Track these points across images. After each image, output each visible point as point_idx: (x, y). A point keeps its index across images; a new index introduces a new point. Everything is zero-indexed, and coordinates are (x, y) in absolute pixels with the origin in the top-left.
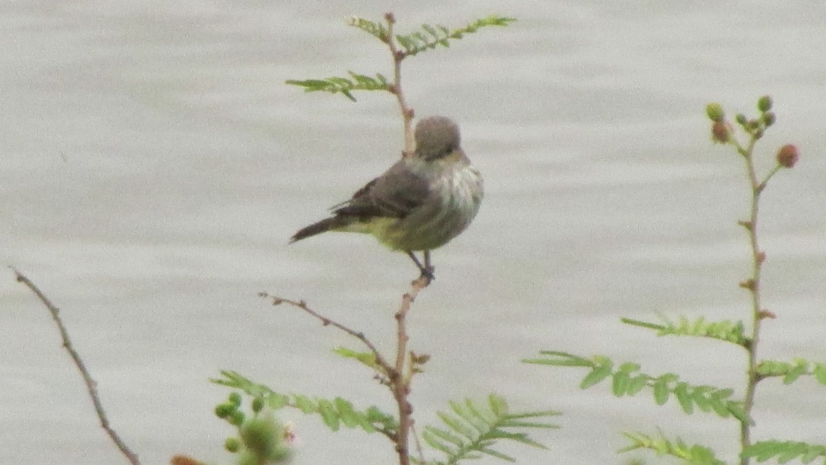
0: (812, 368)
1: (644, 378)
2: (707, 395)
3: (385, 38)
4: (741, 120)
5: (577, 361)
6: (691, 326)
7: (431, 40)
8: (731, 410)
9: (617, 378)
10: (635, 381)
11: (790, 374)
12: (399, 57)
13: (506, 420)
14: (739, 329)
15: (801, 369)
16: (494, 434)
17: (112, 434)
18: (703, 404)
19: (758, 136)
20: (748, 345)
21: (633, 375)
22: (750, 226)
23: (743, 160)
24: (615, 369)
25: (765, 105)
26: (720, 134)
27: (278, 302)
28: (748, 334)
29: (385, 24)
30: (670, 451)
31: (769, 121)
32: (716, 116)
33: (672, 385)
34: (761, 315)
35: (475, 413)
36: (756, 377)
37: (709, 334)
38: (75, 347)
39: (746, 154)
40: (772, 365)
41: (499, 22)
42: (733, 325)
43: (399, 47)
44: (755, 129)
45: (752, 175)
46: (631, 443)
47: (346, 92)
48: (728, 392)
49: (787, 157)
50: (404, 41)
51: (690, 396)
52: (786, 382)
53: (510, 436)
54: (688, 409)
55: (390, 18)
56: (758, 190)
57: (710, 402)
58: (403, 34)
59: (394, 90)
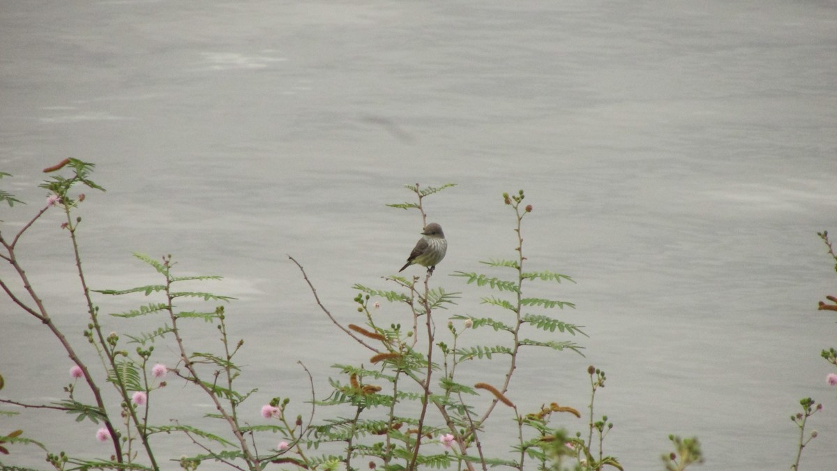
0: (539, 275)
1: (487, 280)
2: (507, 285)
3: (416, 191)
4: (514, 197)
5: (467, 275)
6: (501, 263)
7: (431, 191)
8: (515, 289)
9: (479, 280)
10: (484, 281)
11: (532, 277)
12: (421, 197)
13: (445, 296)
14: (516, 263)
15: (535, 276)
16: (441, 301)
17: (321, 306)
18: (506, 288)
19: (519, 202)
20: (519, 268)
21: (483, 279)
22: (518, 231)
23: (515, 210)
24: (478, 277)
25: (521, 193)
26: (507, 202)
27: (387, 279)
28: (519, 265)
29: (416, 187)
30: (496, 303)
31: (523, 197)
32: (506, 197)
33: (496, 282)
34: (522, 259)
35: (435, 294)
36: (522, 278)
37: (506, 265)
38: (308, 279)
39: (516, 208)
40: (526, 274)
41: (452, 185)
42: (514, 262)
43: (421, 194)
44: (518, 200)
45: (518, 215)
46: (484, 301)
47: (404, 208)
48: (514, 283)
49: (529, 209)
50: (422, 192)
51: (502, 285)
52: (531, 280)
53: (446, 301)
54: (501, 290)
55: (417, 185)
56: (520, 219)
57: (508, 287)
58: (422, 190)
59: (420, 208)
